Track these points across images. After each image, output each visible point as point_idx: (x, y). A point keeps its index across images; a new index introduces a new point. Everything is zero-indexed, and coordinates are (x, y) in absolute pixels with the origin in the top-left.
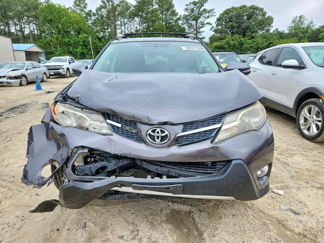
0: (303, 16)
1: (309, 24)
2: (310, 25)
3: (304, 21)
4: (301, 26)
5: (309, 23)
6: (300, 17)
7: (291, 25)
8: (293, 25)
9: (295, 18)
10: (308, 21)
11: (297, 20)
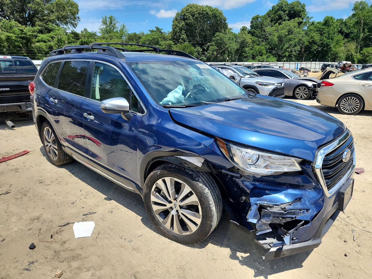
0: (113, 17)
1: (122, 28)
2: (123, 30)
3: (115, 24)
4: (114, 29)
5: (121, 26)
6: (111, 18)
7: (102, 27)
8: (105, 27)
9: (104, 18)
10: (120, 25)
11: (108, 22)
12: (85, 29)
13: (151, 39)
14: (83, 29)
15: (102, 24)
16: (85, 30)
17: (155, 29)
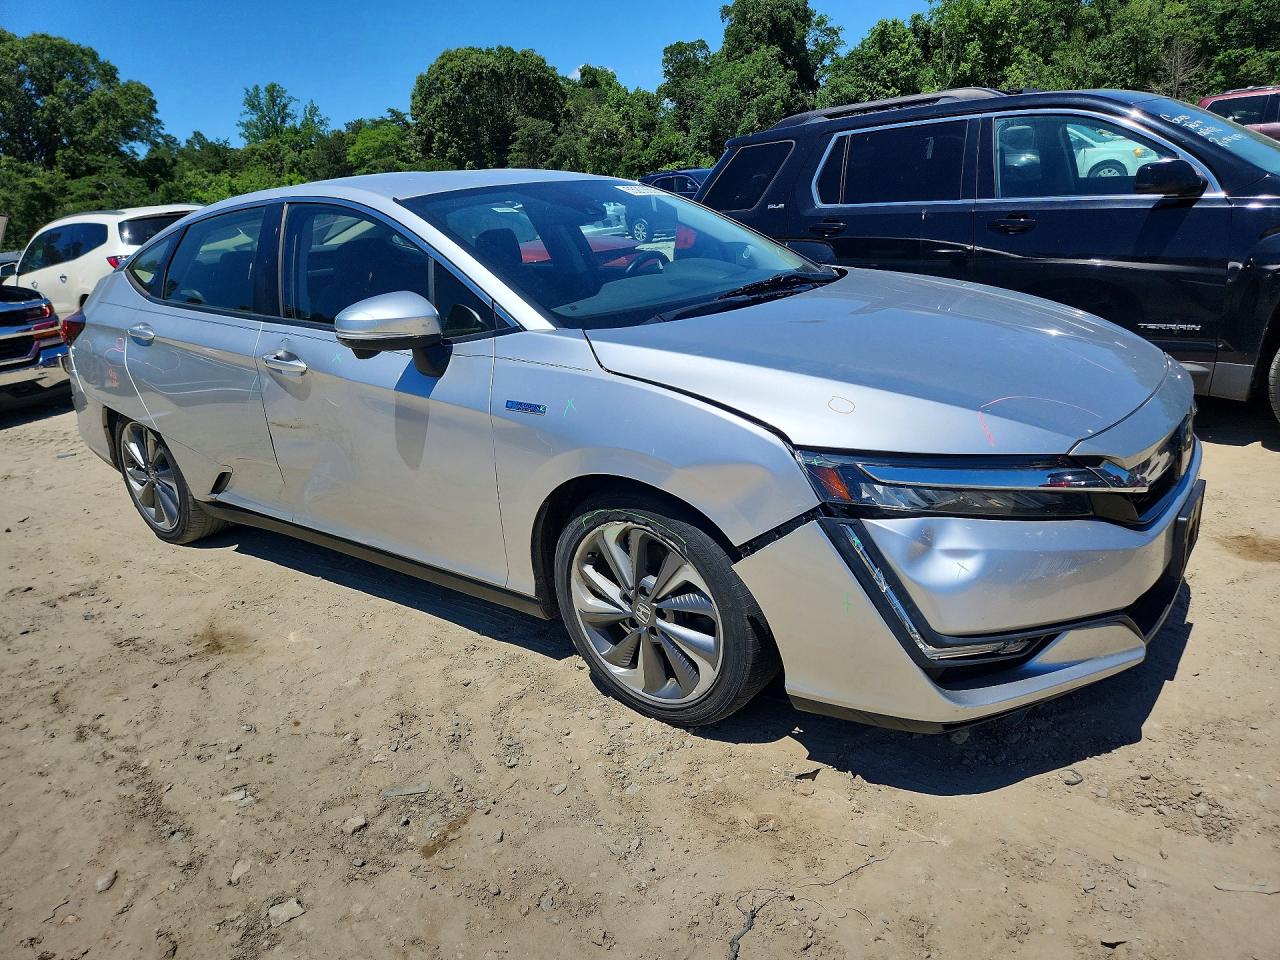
12: (195, 133)
13: (377, 144)
14: (192, 135)
15: (246, 108)
16: (197, 135)
17: (388, 116)
